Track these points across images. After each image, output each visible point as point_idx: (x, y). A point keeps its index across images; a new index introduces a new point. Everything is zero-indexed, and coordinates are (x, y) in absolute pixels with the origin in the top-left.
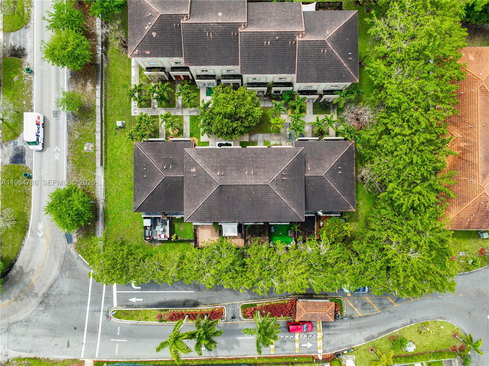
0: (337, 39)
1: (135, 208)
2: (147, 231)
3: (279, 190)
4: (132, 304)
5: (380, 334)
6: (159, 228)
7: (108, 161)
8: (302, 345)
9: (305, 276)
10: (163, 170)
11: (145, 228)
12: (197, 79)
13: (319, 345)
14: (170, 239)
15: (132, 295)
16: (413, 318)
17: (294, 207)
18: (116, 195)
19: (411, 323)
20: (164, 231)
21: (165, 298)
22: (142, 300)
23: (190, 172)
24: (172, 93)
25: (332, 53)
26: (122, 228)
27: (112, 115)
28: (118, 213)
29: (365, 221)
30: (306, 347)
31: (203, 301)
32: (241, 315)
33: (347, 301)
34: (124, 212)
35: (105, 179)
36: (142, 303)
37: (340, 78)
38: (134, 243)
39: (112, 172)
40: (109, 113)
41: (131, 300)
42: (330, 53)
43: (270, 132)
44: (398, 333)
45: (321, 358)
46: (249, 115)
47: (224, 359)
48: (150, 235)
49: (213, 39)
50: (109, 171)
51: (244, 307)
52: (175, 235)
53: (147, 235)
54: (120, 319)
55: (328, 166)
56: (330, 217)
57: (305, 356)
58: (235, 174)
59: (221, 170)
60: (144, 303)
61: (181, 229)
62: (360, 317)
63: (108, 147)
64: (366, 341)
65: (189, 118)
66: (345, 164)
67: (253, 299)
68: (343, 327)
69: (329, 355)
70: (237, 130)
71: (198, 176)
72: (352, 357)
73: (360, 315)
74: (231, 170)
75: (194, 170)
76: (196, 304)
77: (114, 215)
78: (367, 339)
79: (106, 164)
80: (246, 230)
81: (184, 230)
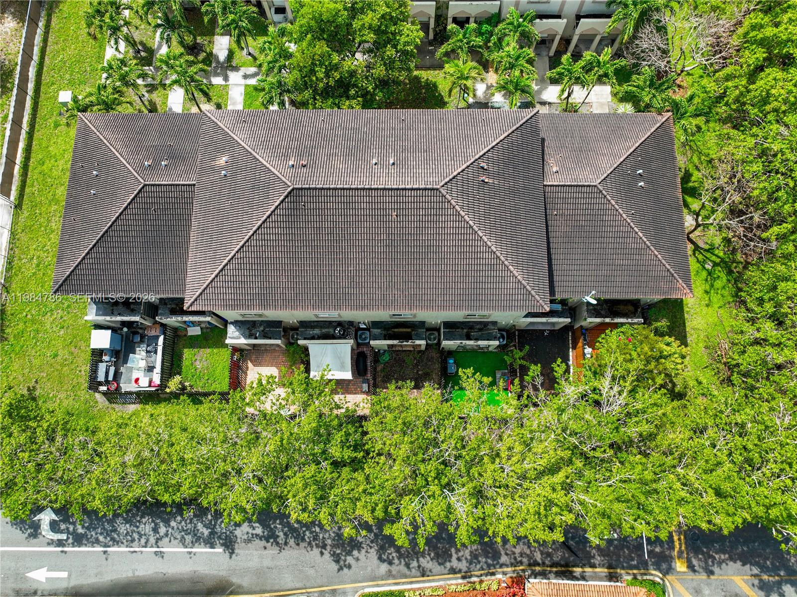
1: (56, 282)
2: (102, 367)
6: (138, 359)
7: (27, 190)
10: (141, 169)
11: (98, 354)
14: (163, 385)
15: (39, 561)
17: (517, 265)
18: (34, 274)
20: (150, 369)
21: (134, 571)
22: (65, 575)
23: (213, 168)
26: (37, 362)
27: (53, 84)
28: (33, 321)
31: (245, 582)
34: (48, 320)
35: (13, 234)
36: (64, 585)
38: (65, 403)
39: (32, 216)
40: (46, 78)
41: (32, 575)
48: (111, 378)
50: (26, 214)
52: (177, 378)
53: (101, 377)
55: (608, 165)
58: (339, 164)
59: (300, 156)
60: (73, 583)
61: (199, 365)
63: (33, 155)
66: (654, 165)
71: (234, 175)
74: (329, 156)
75: (223, 160)
77: (21, 326)
80: (379, 369)
81: (208, 368)
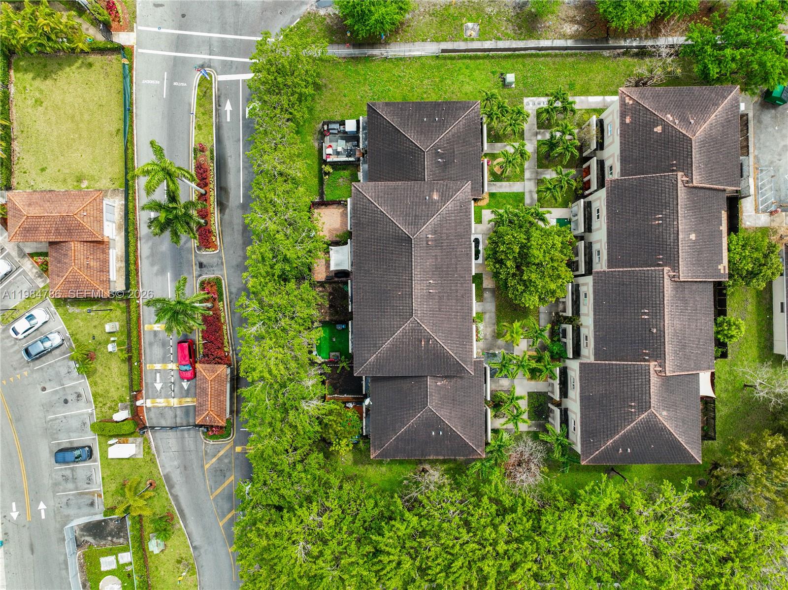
0: (653, 429)
1: (374, 104)
2: (336, 126)
3: (404, 334)
4: (222, 105)
5: (176, 498)
6: (341, 145)
7: (449, 62)
8: (158, 375)
9: (267, 375)
10: (435, 148)
11: (343, 123)
12: (584, 202)
13: (158, 400)
14: (325, 162)
15: (235, 105)
16: (202, 551)
18: (394, 75)
19: (195, 548)
20: (338, 153)
21: (231, 156)
22: (228, 120)
23: (432, 191)
24: (562, 162)
25: (630, 420)
26: (341, 86)
27: (524, 66)
28: (365, 79)
29: (356, 475)
30: (156, 380)
31: (226, 217)
32: (205, 277)
33: (228, 447)
34: (367, 88)
35: (420, 57)
36: (223, 120)
37: (588, 434)
38: (318, 106)
39: (431, 67)
40: (528, 61)
41: (228, 102)
42: (628, 418)
43: (498, 322)
44: (177, 526)
45: (138, 403)
46: (526, 287)
47: (136, 251)
48: (331, 131)
49: (652, 225)
50: (433, 63)
51: (218, 281)
52: (331, 171)
53: (331, 126)
54: (199, 85)
55: (443, 414)
56: (361, 419)
57: (142, 379)
58: (429, 262)
59: (435, 240)
60: (224, 124)
61: (341, 180)
62: (203, 467)
63: (473, 61)
64: (164, 476)
65: (521, 190)
66: (447, 442)
67: (230, 296)
68: (187, 440)
69: (143, 416)
70: (501, 267)
71: (426, 204)
72: (139, 452)
73: (207, 467)
74: (436, 256)
75: (435, 197)
76: (222, 206)
77: (362, 72)
78: (168, 478)
79: (445, 58)
80: (340, 285)
81: (339, 186)
